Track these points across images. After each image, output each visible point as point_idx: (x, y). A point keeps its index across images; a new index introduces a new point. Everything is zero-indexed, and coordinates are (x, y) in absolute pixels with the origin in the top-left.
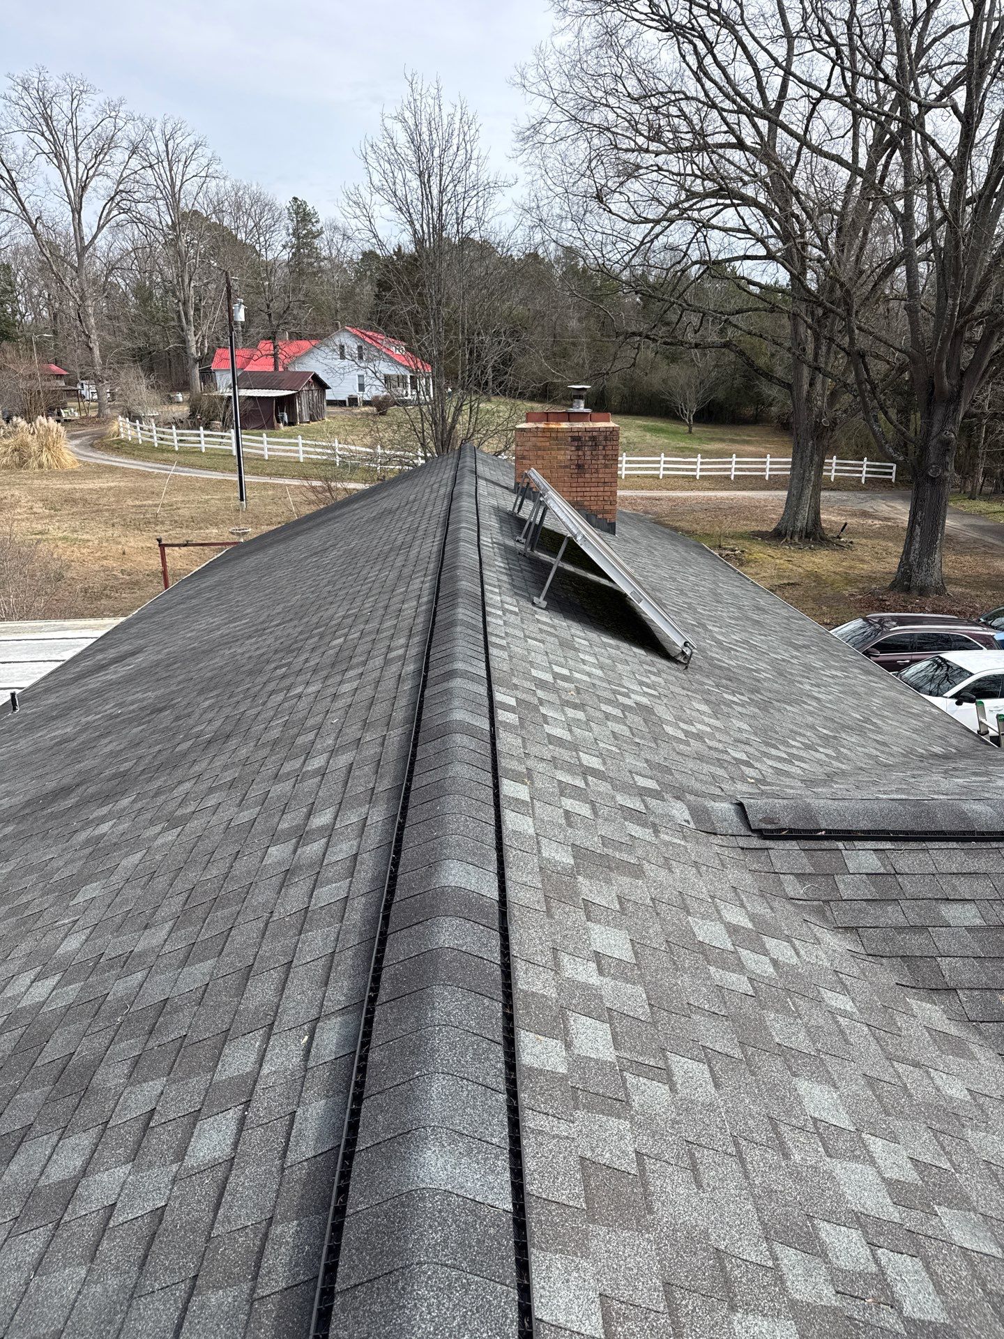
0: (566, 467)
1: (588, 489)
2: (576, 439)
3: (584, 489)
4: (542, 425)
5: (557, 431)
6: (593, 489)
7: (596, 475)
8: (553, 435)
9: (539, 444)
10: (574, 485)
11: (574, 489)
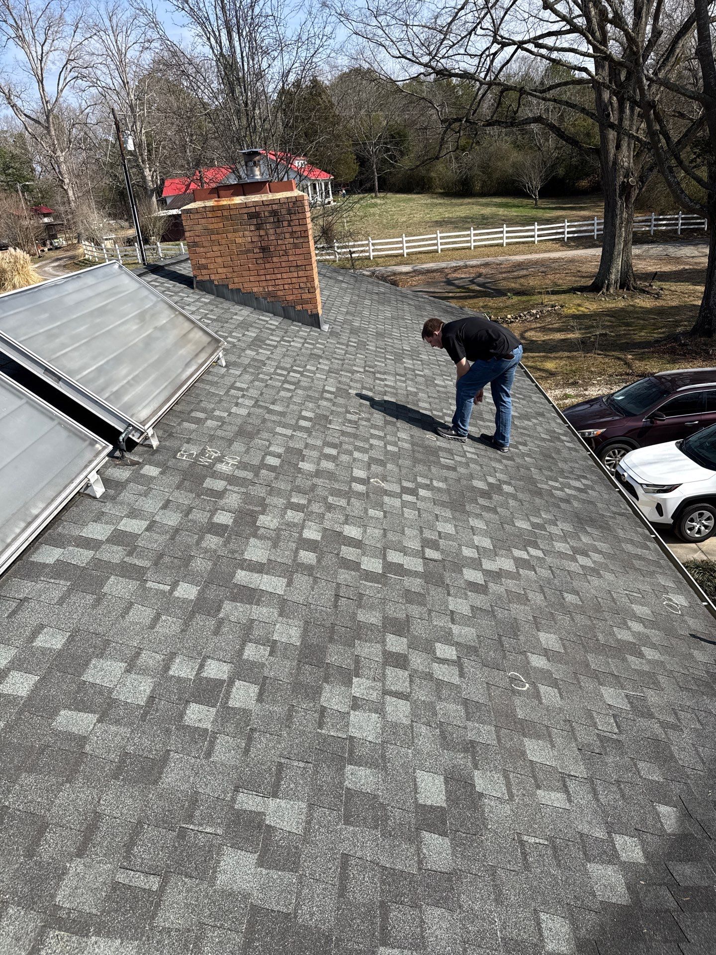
0: (248, 251)
1: (279, 276)
2: (254, 215)
3: (274, 277)
4: (210, 203)
5: (229, 208)
6: (285, 275)
7: (285, 258)
8: (225, 214)
9: (211, 227)
10: (262, 272)
11: (263, 278)
